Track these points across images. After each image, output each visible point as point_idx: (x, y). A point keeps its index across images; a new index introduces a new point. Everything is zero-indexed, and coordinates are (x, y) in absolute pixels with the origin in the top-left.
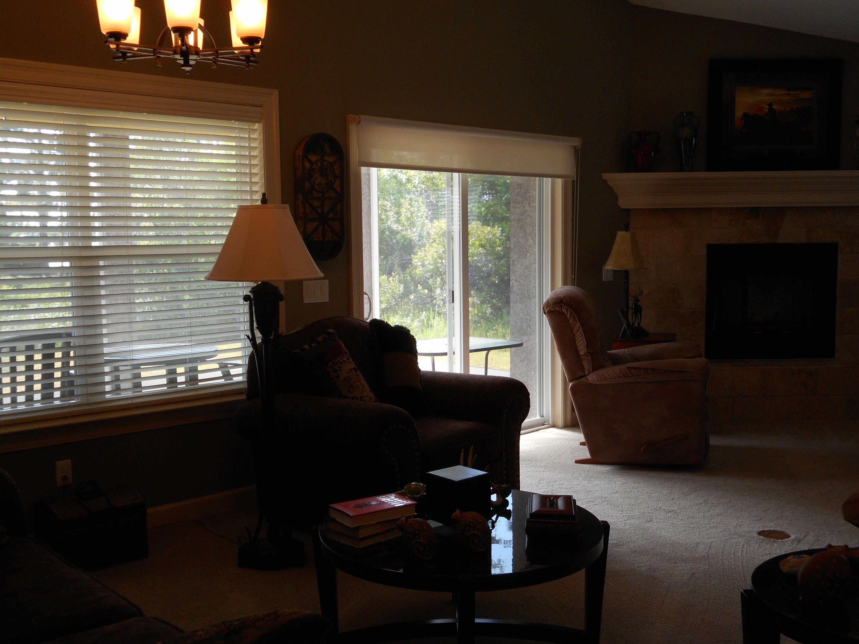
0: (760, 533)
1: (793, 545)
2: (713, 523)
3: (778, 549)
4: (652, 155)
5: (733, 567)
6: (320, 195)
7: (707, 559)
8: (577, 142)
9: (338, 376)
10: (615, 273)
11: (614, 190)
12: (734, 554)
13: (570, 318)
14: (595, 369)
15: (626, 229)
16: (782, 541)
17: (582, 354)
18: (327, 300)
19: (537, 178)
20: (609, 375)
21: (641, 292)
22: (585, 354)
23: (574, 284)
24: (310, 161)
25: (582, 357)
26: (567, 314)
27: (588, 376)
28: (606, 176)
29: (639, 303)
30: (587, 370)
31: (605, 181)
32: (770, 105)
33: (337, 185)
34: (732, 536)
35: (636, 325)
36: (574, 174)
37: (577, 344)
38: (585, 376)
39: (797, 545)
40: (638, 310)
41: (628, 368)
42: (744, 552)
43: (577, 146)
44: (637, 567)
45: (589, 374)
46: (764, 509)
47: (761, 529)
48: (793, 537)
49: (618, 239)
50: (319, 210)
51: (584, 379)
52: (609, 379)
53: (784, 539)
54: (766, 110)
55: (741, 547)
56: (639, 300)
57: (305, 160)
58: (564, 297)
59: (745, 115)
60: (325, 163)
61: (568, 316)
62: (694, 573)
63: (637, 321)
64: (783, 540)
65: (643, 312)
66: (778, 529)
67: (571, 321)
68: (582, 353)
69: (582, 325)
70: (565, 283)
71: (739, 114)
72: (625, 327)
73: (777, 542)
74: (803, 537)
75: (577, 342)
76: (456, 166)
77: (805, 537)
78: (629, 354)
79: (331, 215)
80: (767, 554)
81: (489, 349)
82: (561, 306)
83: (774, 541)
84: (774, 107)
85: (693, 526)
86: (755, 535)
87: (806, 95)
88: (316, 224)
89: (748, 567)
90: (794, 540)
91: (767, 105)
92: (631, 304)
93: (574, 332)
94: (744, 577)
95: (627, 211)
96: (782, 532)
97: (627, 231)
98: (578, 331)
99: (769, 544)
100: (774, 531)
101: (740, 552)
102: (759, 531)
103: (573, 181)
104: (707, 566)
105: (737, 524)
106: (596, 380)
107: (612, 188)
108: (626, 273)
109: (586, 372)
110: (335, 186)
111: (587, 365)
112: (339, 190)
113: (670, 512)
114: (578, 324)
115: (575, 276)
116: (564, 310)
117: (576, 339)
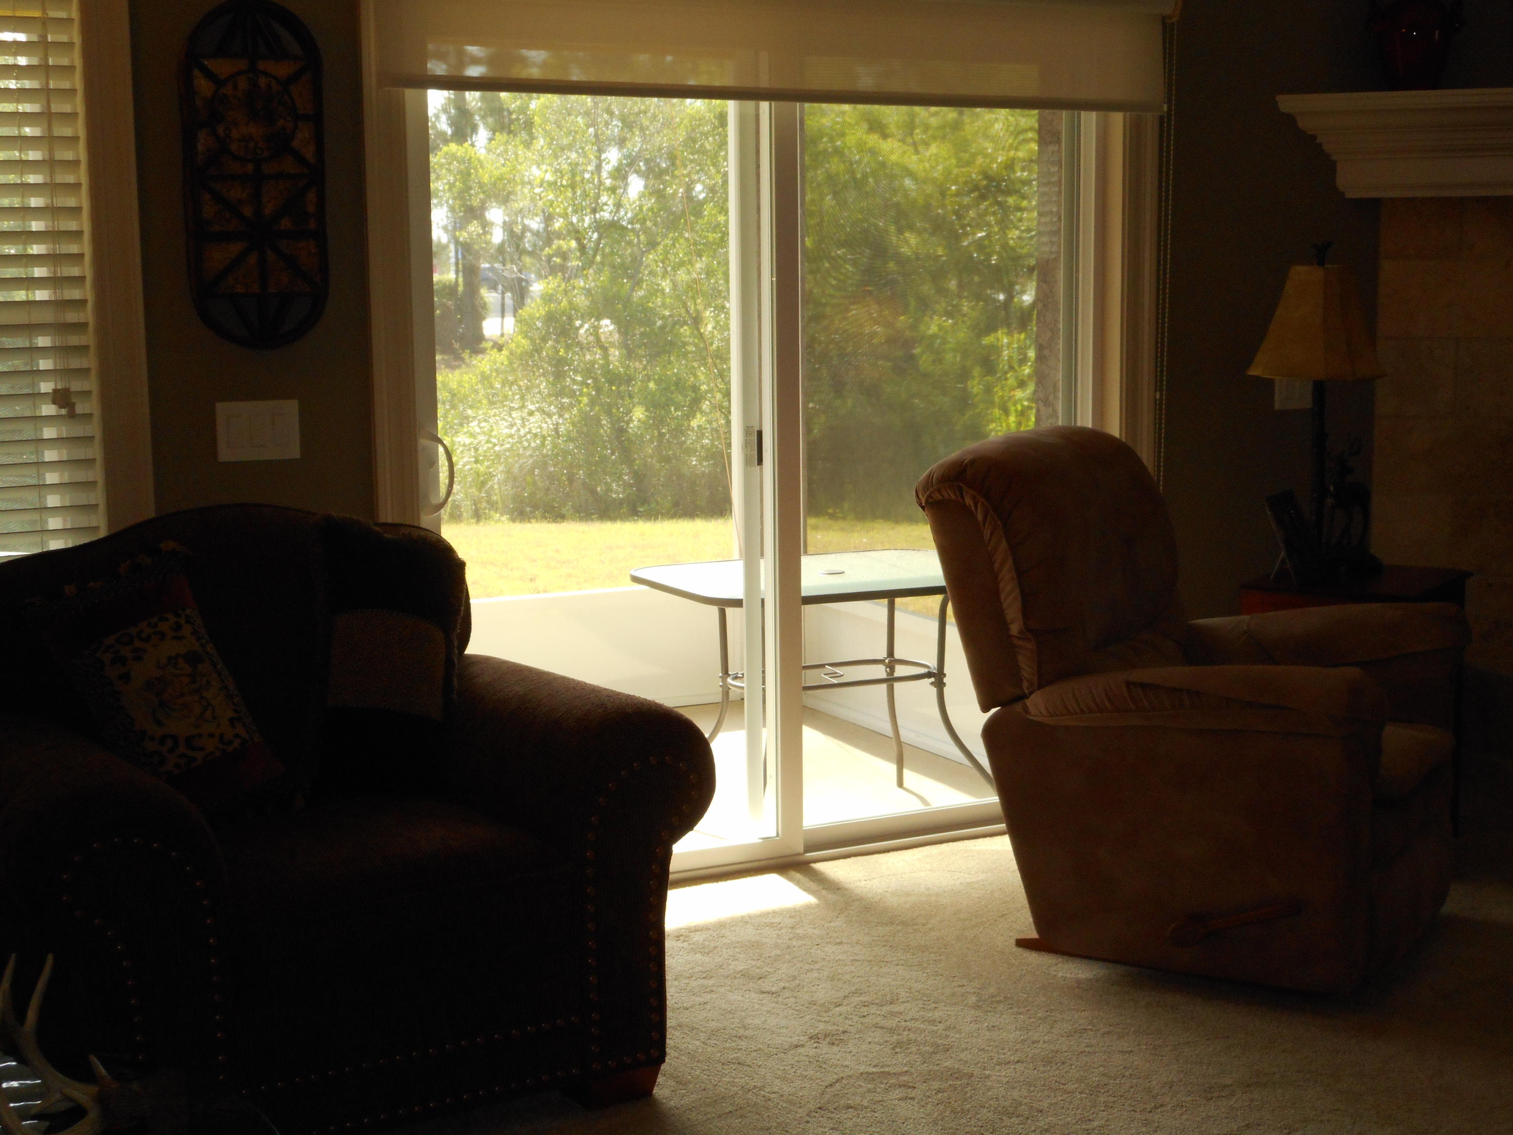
6: (250, 167)
8: (1168, 4)
9: (126, 677)
11: (1321, 145)
13: (984, 525)
14: (1043, 682)
15: (1323, 257)
17: (1014, 634)
18: (294, 452)
19: (1064, 112)
20: (1078, 703)
22: (1021, 632)
24: (210, 75)
25: (1015, 641)
26: (976, 512)
27: (1027, 698)
28: (1288, 103)
30: (1027, 680)
33: (302, 139)
37: (1002, 600)
38: (1018, 699)
40: (1353, 499)
41: (1128, 684)
43: (1168, 17)
45: (1031, 693)
50: (247, 211)
52: (1077, 713)
57: (196, 72)
60: (263, 81)
61: (980, 517)
67: (987, 533)
68: (1015, 629)
69: (1012, 549)
75: (1003, 596)
76: (764, 82)
79: (286, 223)
81: (891, 595)
82: (960, 490)
88: (235, 249)
93: (996, 565)
95: (1370, 206)
97: (1320, 262)
98: (1002, 566)
103: (1161, 118)
106: (1044, 712)
107: (1314, 137)
108: (1320, 391)
109: (1025, 687)
110: (295, 144)
111: (1027, 669)
112: (309, 153)
114: (1004, 544)
115: (1161, 395)
116: (968, 501)
117: (1001, 585)
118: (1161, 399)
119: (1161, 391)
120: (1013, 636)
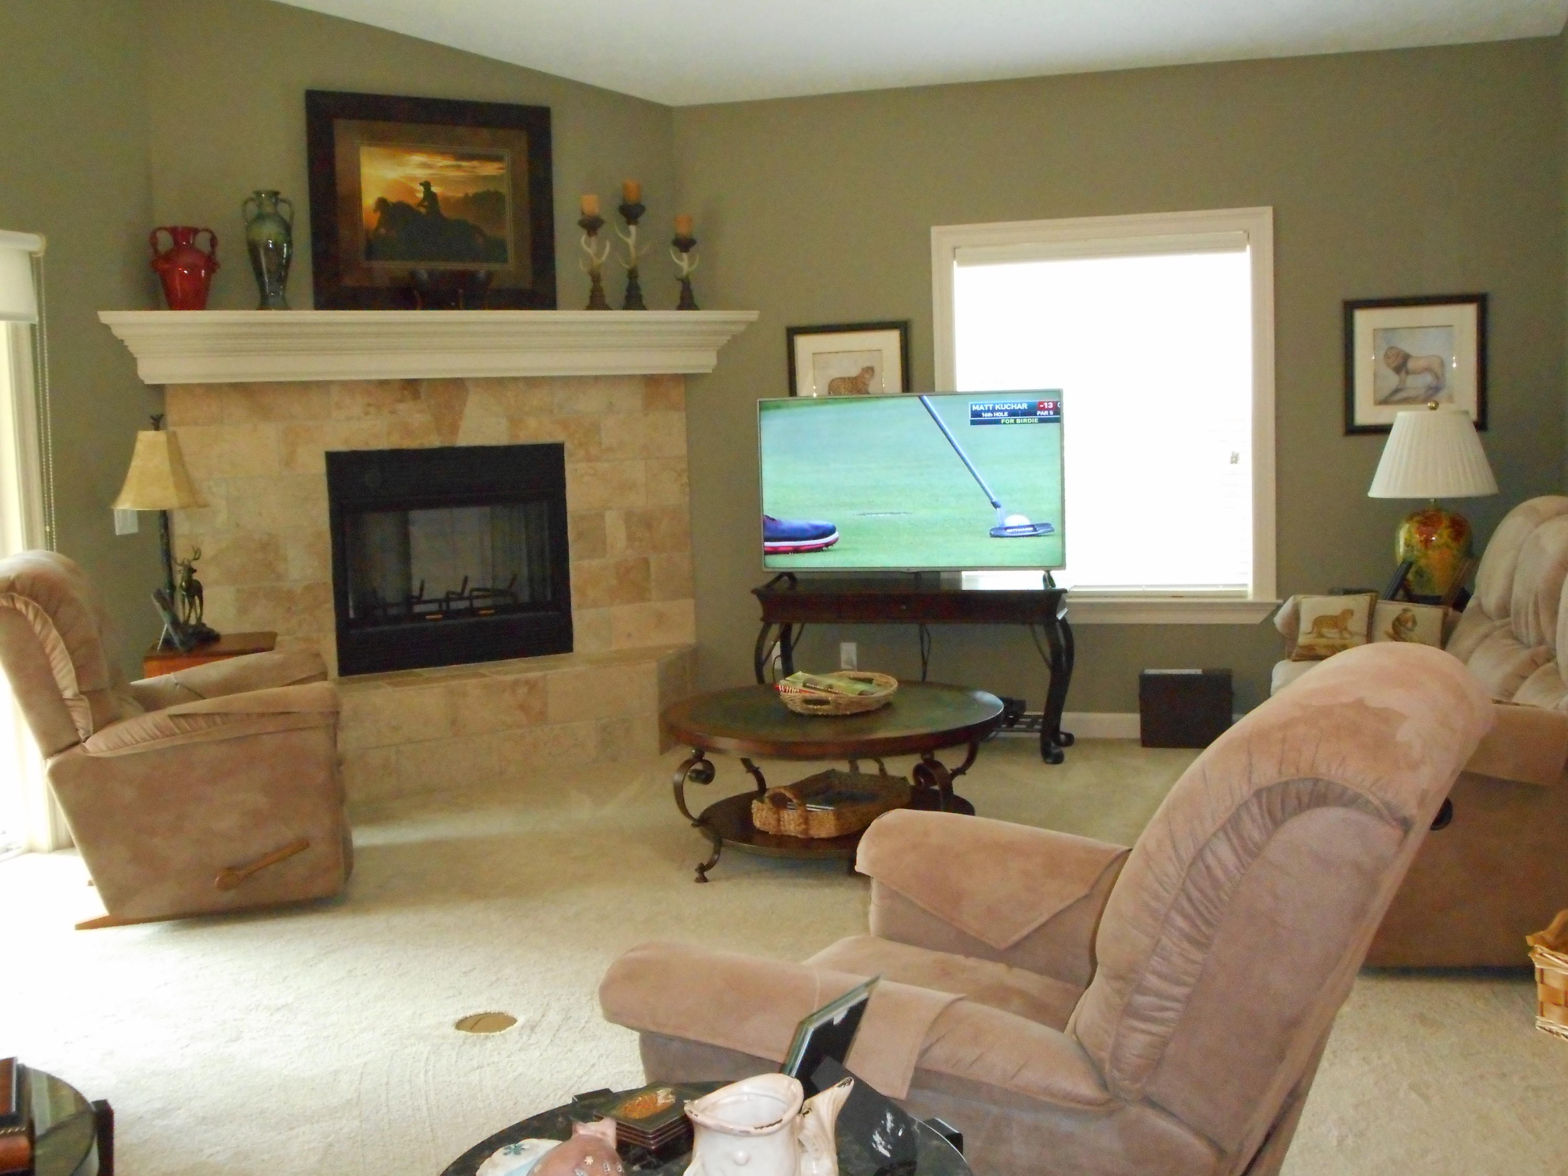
0: (460, 1025)
1: (522, 1038)
2: (367, 1018)
3: (496, 1053)
4: (203, 275)
5: (410, 1112)
7: (357, 1104)
8: (35, 243)
10: (142, 517)
11: (127, 347)
12: (410, 1081)
13: (35, 622)
14: (99, 726)
15: (157, 423)
16: (502, 1035)
17: (68, 697)
20: (133, 737)
21: (198, 554)
22: (75, 695)
23: (52, 546)
25: (70, 703)
26: (27, 614)
27: (84, 742)
28: (106, 317)
29: (195, 577)
30: (83, 729)
31: (107, 327)
32: (427, 185)
34: (405, 1041)
35: (193, 621)
36: (34, 310)
37: (55, 676)
38: (76, 743)
39: (530, 1036)
40: (194, 590)
41: (172, 717)
42: (430, 1073)
43: (36, 253)
44: (208, 1157)
45: (87, 738)
46: (464, 970)
47: (460, 1016)
48: (521, 1020)
49: (140, 447)
51: (77, 750)
52: (133, 744)
53: (504, 1028)
54: (421, 195)
55: (422, 1064)
56: (195, 571)
58: (18, 577)
59: (382, 203)
61: (31, 616)
62: (331, 1145)
63: (193, 615)
64: (503, 1032)
65: (205, 593)
66: (493, 1008)
67: (38, 628)
68: (68, 694)
69: (63, 635)
70: (30, 543)
71: (369, 200)
72: (167, 630)
73: (492, 1039)
74: (540, 1016)
75: (55, 672)
77: (543, 1016)
78: (177, 684)
80: (474, 1070)
82: (13, 599)
83: (487, 1037)
84: (434, 189)
85: (325, 1034)
86: (452, 1031)
87: (490, 169)
89: (438, 1107)
90: (522, 1028)
91: (421, 184)
92: (179, 579)
93: (48, 650)
94: (432, 1130)
95: (159, 390)
96: (500, 1014)
97: (157, 428)
98: (54, 649)
99: (478, 1046)
100: (487, 1015)
101: (422, 1075)
102: (457, 1021)
103: (33, 327)
104: (356, 1123)
105: (415, 1013)
106: (104, 748)
107: (122, 341)
108: (165, 517)
109: (81, 734)
111: (82, 719)
113: (279, 1009)
114: (54, 633)
115: (51, 528)
116: (20, 606)
117: (53, 664)
118: (51, 532)
119: (50, 525)
120: (66, 699)
